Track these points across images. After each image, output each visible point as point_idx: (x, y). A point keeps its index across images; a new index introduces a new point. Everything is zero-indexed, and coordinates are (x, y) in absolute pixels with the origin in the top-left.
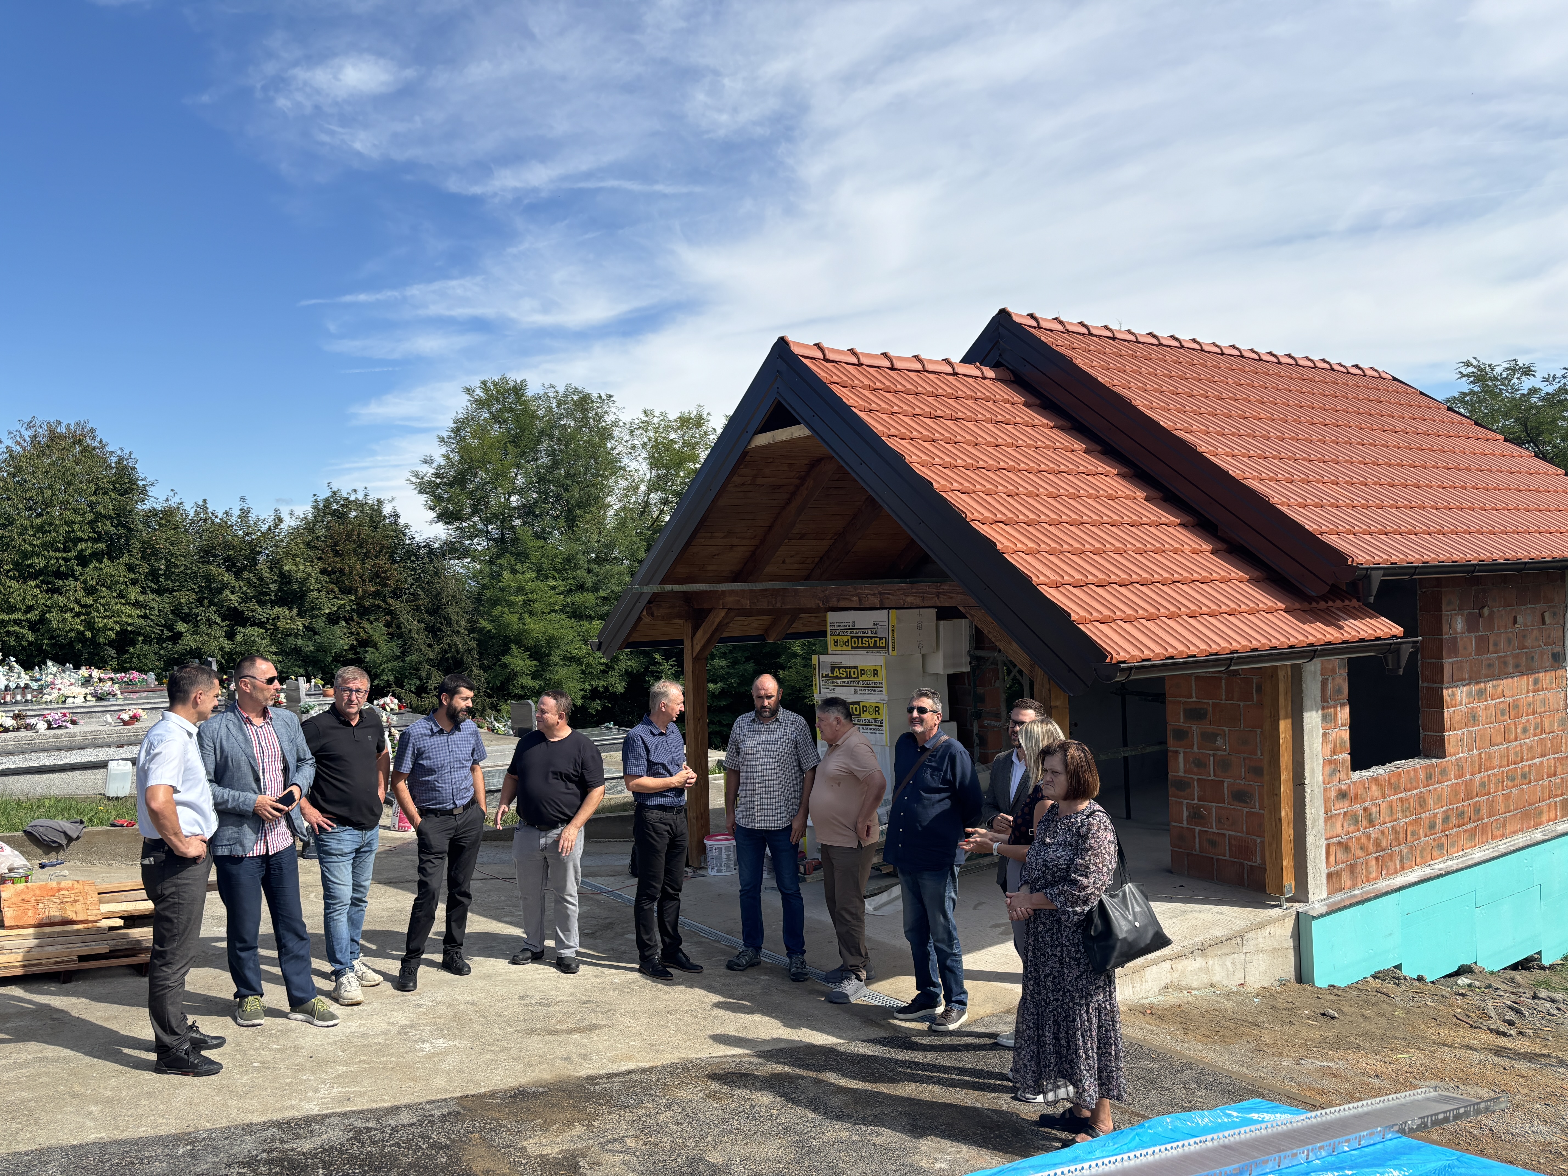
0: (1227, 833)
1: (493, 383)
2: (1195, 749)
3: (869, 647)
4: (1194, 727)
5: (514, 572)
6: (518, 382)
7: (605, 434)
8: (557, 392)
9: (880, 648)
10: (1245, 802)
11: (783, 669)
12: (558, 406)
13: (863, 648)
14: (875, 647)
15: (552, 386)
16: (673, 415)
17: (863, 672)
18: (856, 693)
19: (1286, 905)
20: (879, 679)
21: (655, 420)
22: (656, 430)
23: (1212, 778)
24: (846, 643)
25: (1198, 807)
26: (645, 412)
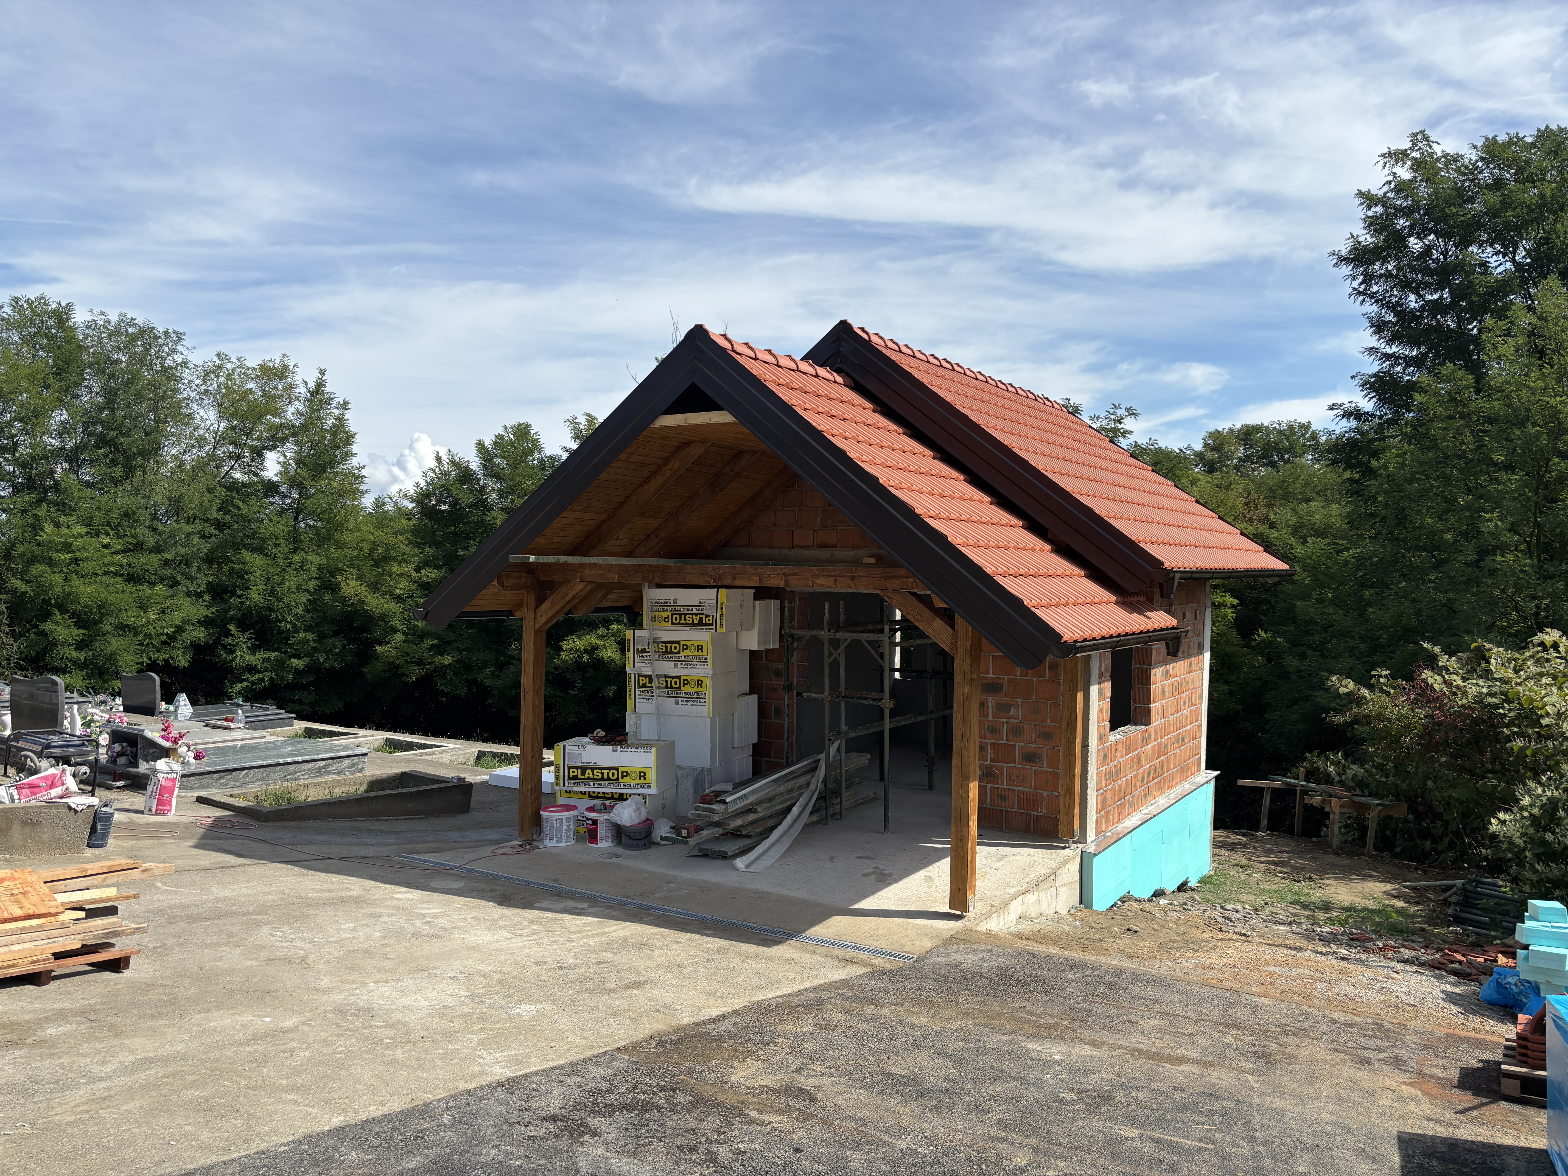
0: (1017, 788)
1: (27, 301)
2: (990, 718)
3: (693, 624)
4: (990, 699)
5: (57, 525)
6: (63, 304)
7: (170, 375)
8: (108, 321)
9: (706, 624)
10: (1035, 762)
11: (380, 644)
12: (109, 338)
13: (686, 624)
14: (700, 623)
15: (102, 314)
16: (253, 362)
17: (685, 647)
18: (676, 666)
19: (1073, 846)
20: (704, 654)
21: (229, 366)
22: (229, 377)
23: (1005, 742)
24: (666, 619)
25: (991, 767)
26: (219, 355)
